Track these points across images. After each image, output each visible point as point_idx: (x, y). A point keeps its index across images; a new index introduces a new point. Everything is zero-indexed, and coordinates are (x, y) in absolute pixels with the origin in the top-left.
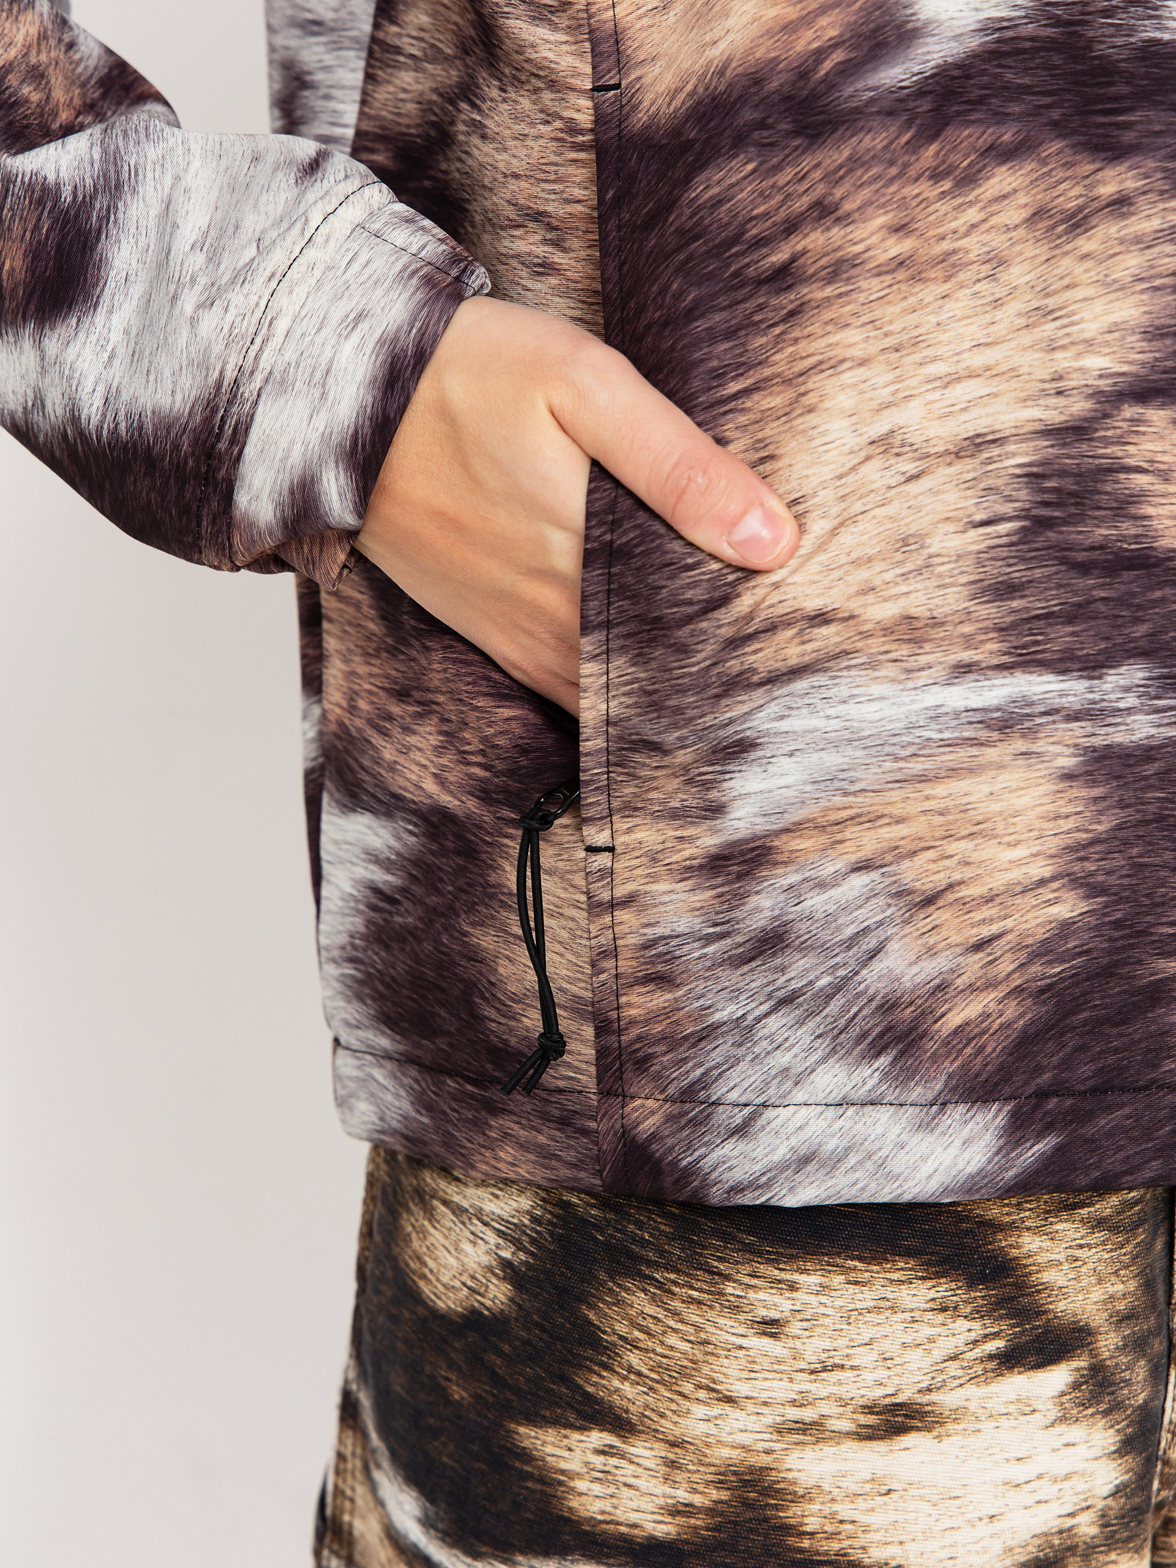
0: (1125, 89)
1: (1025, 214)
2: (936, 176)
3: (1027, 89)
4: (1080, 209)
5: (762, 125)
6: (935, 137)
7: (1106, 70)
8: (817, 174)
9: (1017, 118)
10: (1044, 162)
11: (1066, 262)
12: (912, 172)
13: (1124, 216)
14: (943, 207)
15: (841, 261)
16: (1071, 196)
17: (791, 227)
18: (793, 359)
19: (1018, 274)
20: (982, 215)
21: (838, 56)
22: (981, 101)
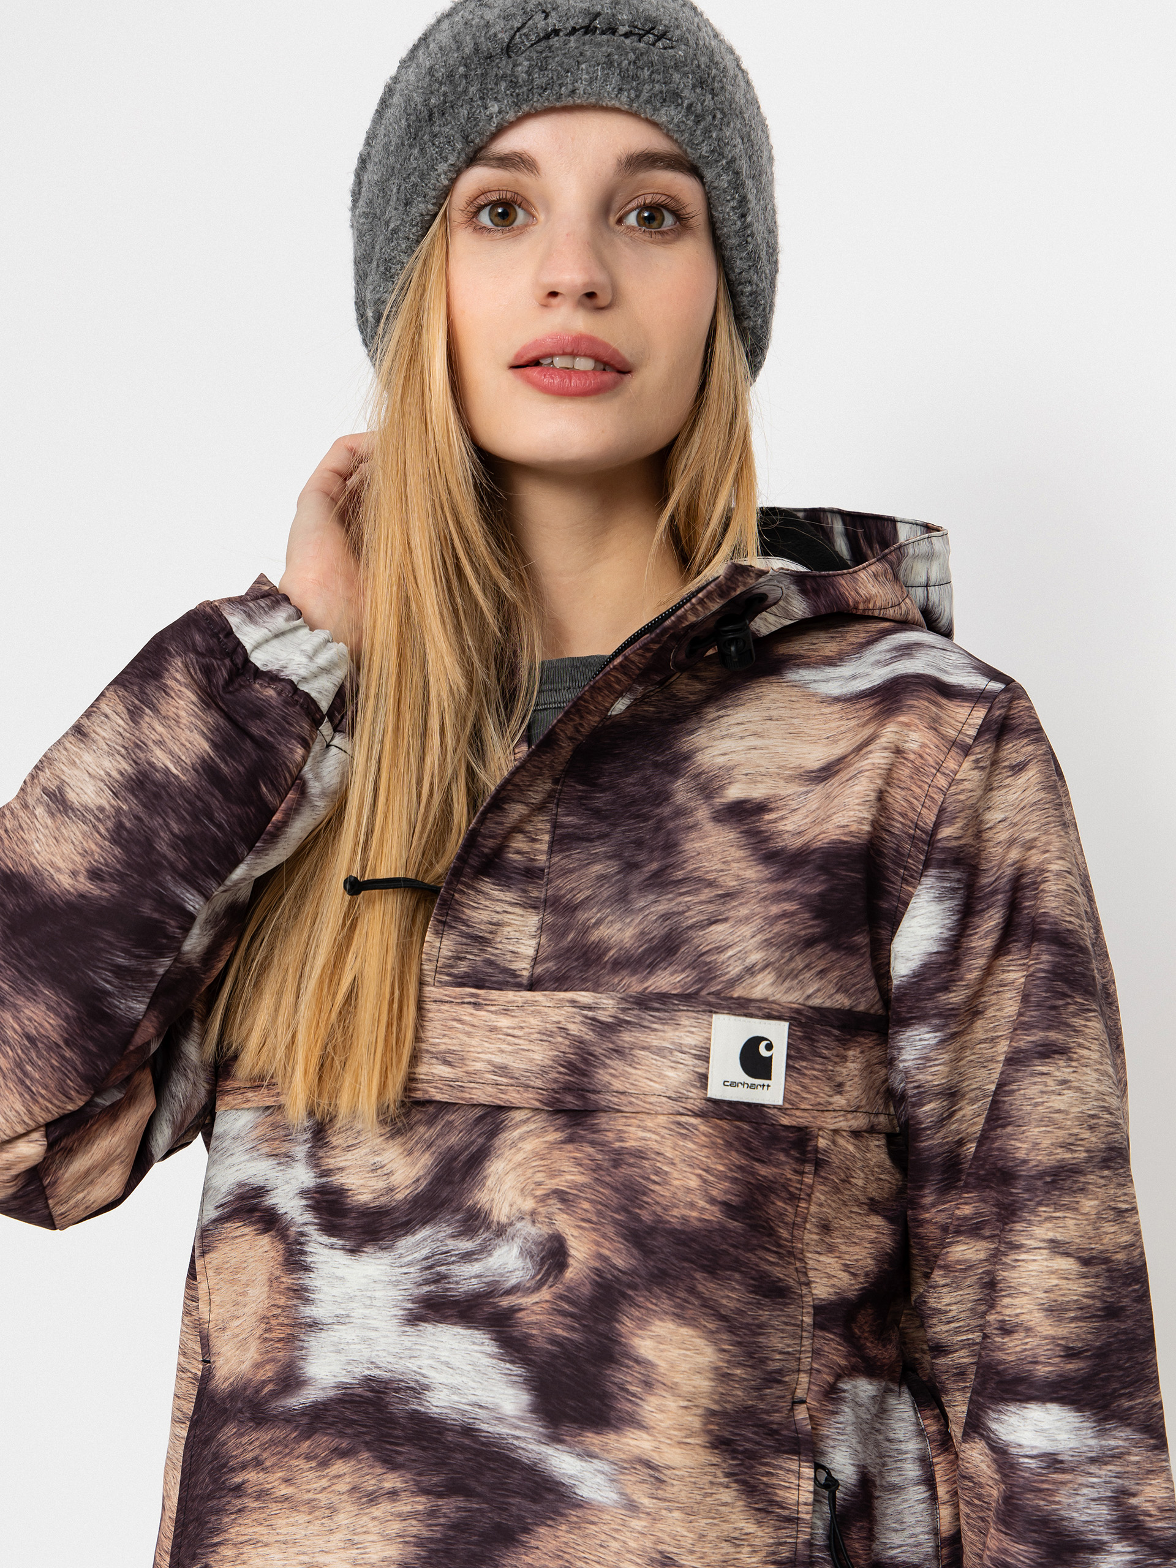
0: (400, 1433)
1: (348, 1487)
2: (308, 1458)
3: (355, 1422)
4: (375, 1492)
5: (241, 1411)
6: (309, 1438)
7: (391, 1421)
8: (257, 1443)
9: (349, 1436)
10: (360, 1462)
11: (365, 1518)
12: (296, 1453)
13: (394, 1501)
14: (311, 1475)
15: (262, 1491)
16: (370, 1484)
17: (244, 1467)
18: (238, 1534)
19: (342, 1518)
20: (328, 1484)
21: (270, 1387)
22: (333, 1424)
